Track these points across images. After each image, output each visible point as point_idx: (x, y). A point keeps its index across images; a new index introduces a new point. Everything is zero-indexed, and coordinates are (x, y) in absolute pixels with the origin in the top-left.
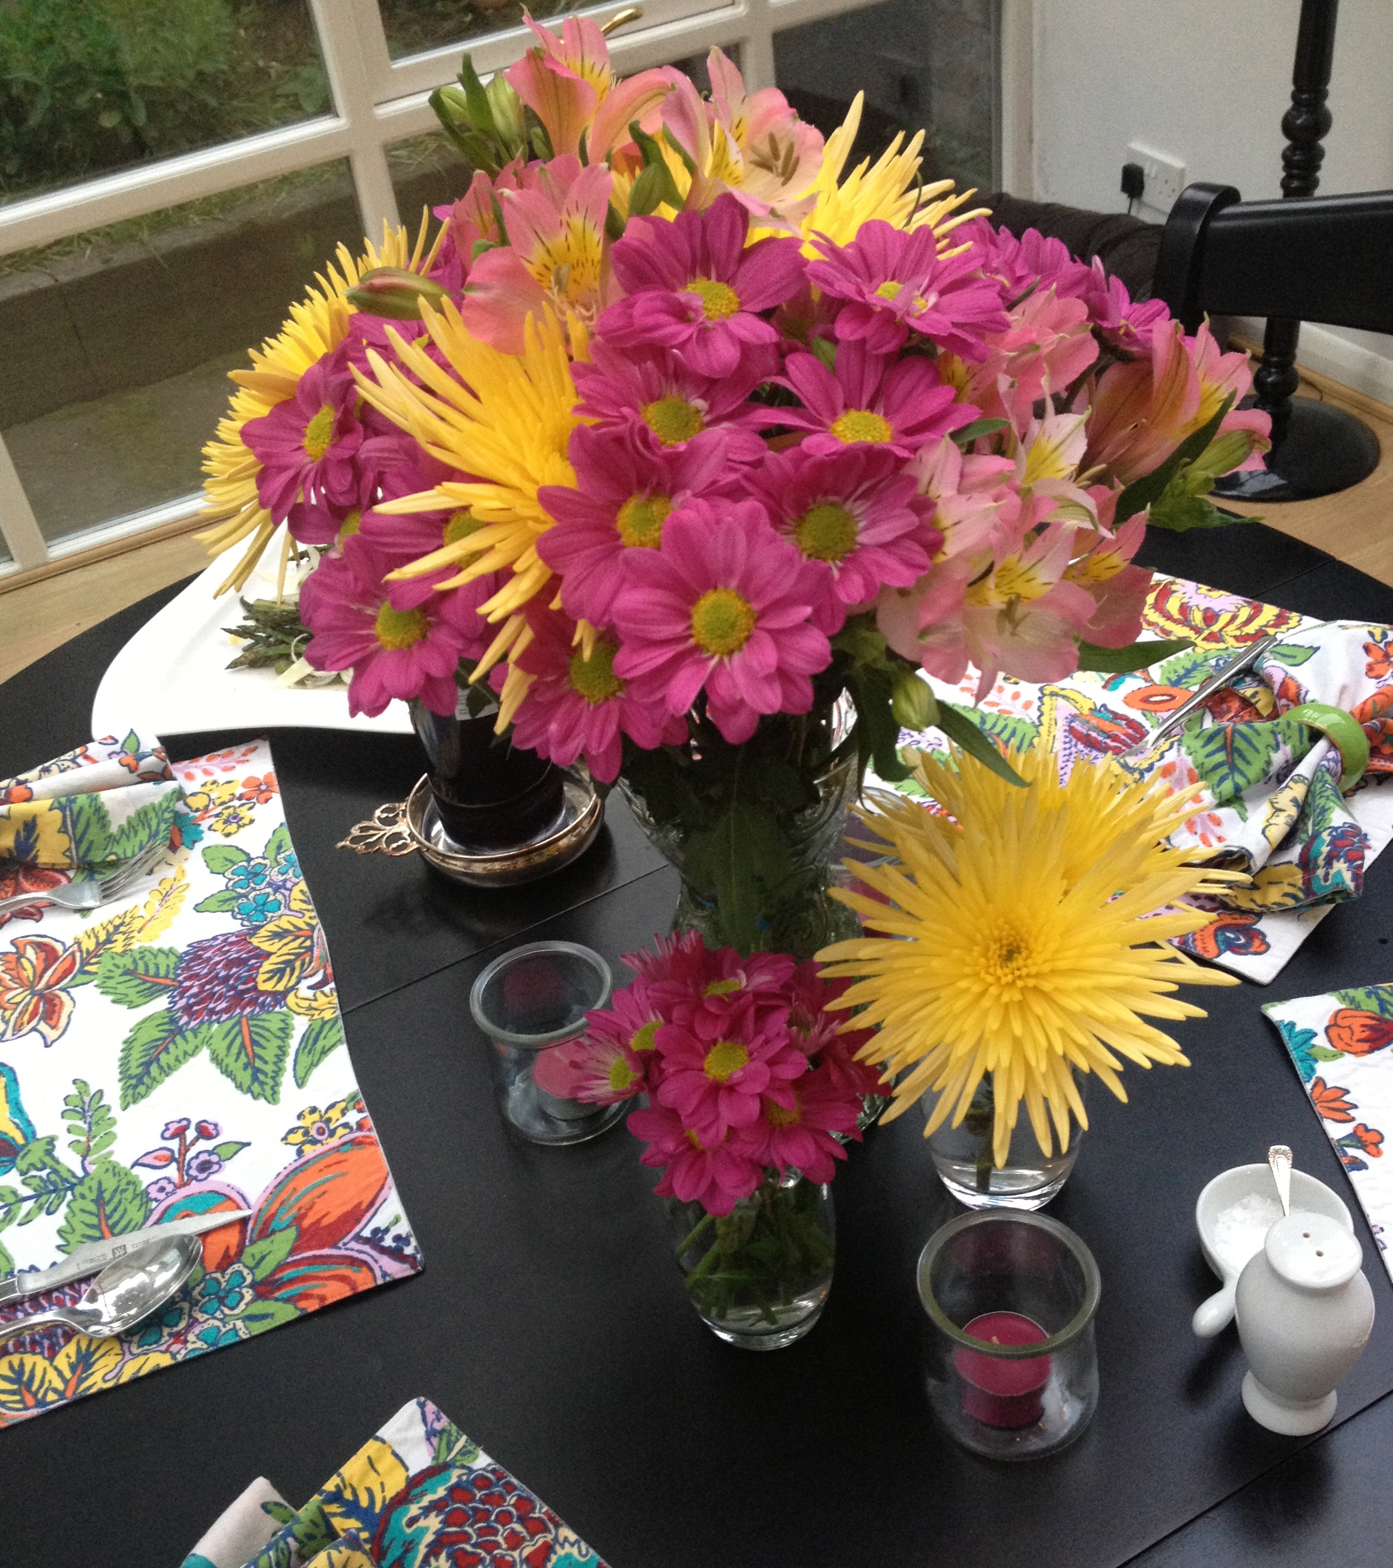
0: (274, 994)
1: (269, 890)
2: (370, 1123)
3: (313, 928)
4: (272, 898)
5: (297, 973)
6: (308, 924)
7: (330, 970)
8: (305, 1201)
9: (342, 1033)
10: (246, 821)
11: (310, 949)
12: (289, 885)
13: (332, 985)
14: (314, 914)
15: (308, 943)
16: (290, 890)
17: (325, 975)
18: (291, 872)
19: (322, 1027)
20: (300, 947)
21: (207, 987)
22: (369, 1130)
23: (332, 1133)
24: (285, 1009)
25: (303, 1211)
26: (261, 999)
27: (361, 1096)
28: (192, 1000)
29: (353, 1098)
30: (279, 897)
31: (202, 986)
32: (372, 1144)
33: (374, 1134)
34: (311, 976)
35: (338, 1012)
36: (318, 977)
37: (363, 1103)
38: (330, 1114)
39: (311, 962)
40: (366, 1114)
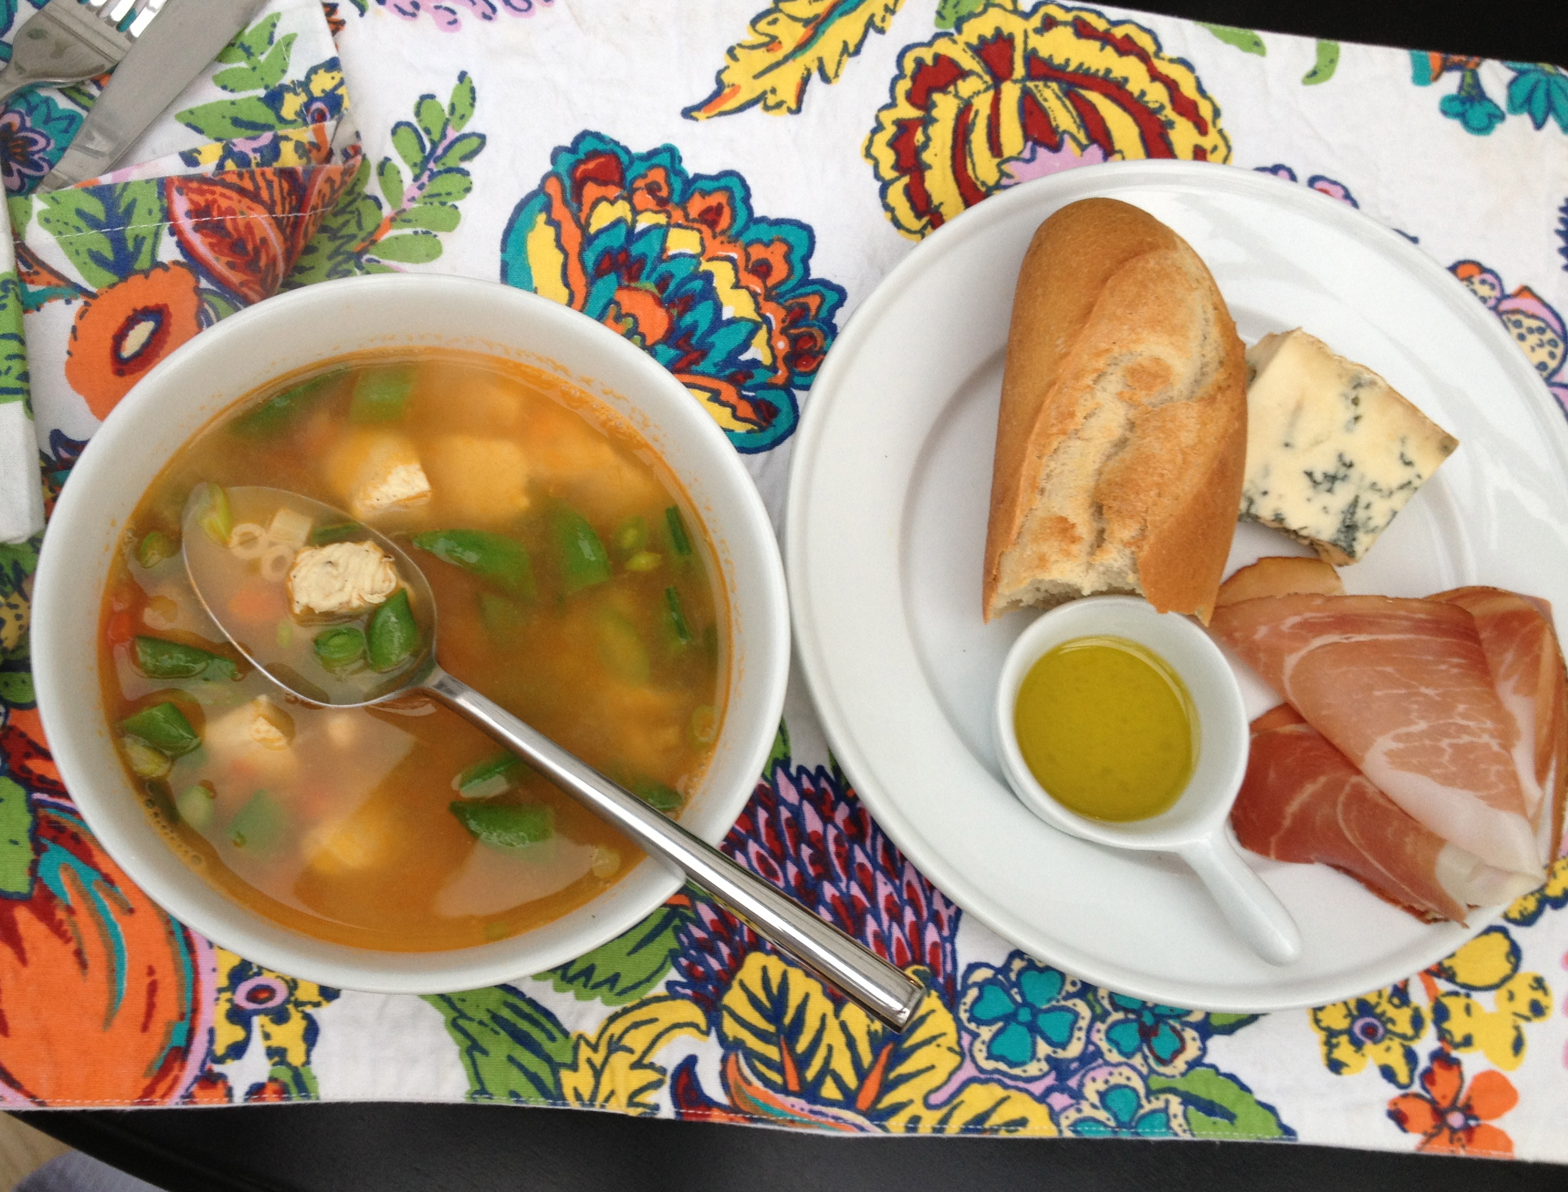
0: (724, 981)
1: (1075, 1049)
2: (208, 1101)
3: (879, 1116)
4: (1043, 1049)
5: (753, 1042)
6: (896, 1109)
7: (717, 1117)
8: (84, 922)
9: (502, 1100)
10: (1344, 1051)
11: (810, 1092)
12: (1059, 1100)
13: (667, 1111)
14: (925, 1130)
15: (830, 1090)
16: (1041, 1099)
17: (710, 1104)
18: (1102, 1115)
19: (548, 1059)
20: (826, 1070)
21: (806, 852)
22: (189, 1096)
23: (238, 1016)
24: (659, 989)
25: (60, 915)
26: (725, 950)
27: (296, 1100)
28: (785, 813)
29: (300, 1081)
30: (1033, 1069)
31: (817, 842)
32: (149, 1091)
33: (173, 1102)
34: (723, 1075)
35: (575, 1105)
36: (712, 1087)
37: (271, 1100)
38: (296, 1025)
39: (767, 1082)
40: (239, 1100)
